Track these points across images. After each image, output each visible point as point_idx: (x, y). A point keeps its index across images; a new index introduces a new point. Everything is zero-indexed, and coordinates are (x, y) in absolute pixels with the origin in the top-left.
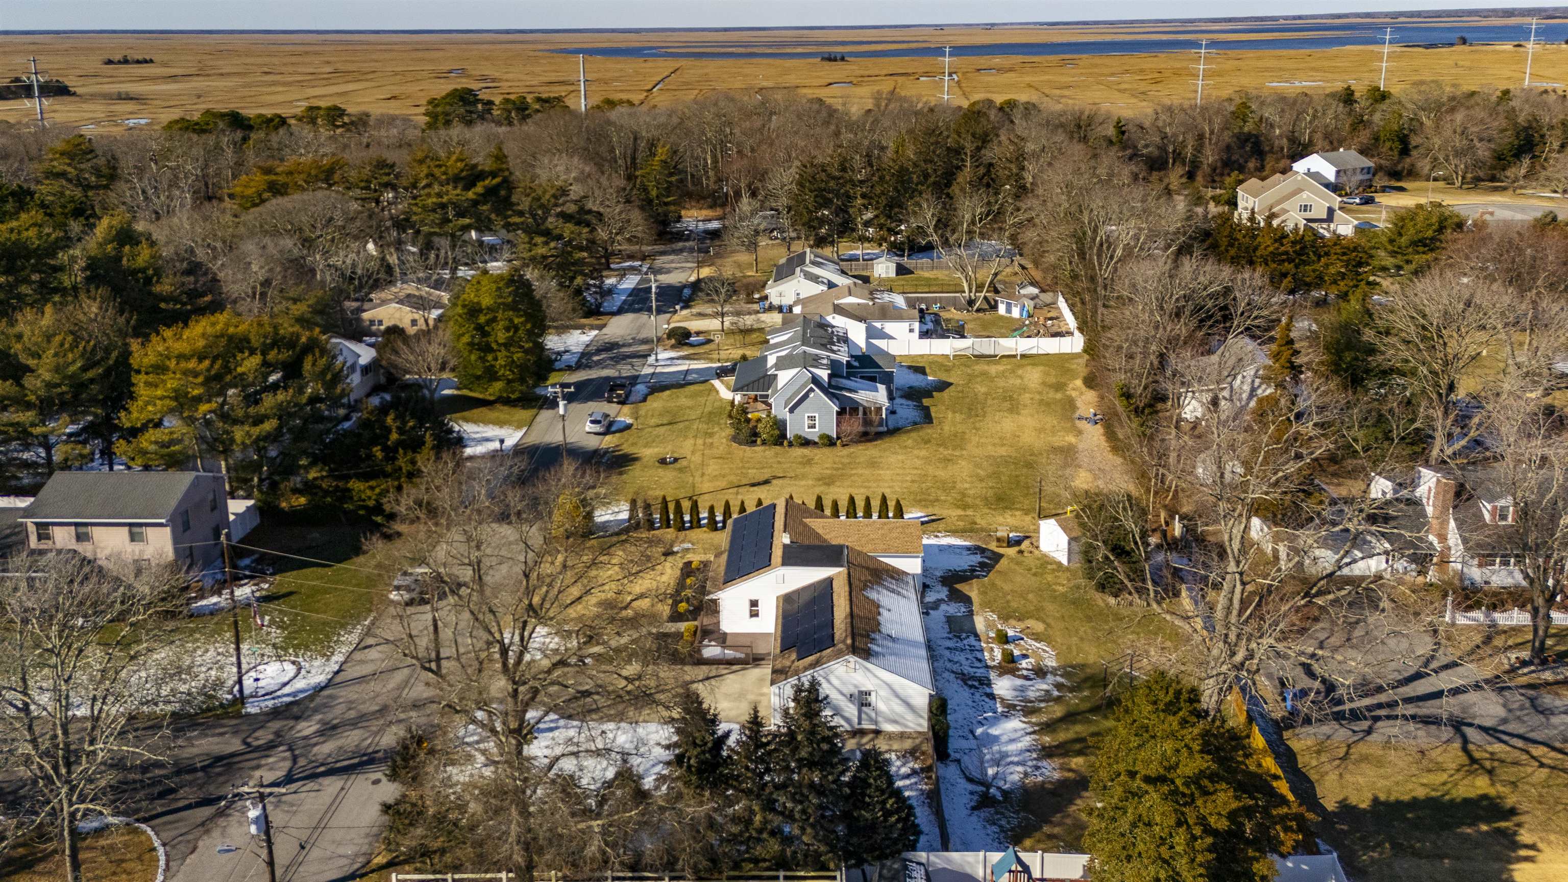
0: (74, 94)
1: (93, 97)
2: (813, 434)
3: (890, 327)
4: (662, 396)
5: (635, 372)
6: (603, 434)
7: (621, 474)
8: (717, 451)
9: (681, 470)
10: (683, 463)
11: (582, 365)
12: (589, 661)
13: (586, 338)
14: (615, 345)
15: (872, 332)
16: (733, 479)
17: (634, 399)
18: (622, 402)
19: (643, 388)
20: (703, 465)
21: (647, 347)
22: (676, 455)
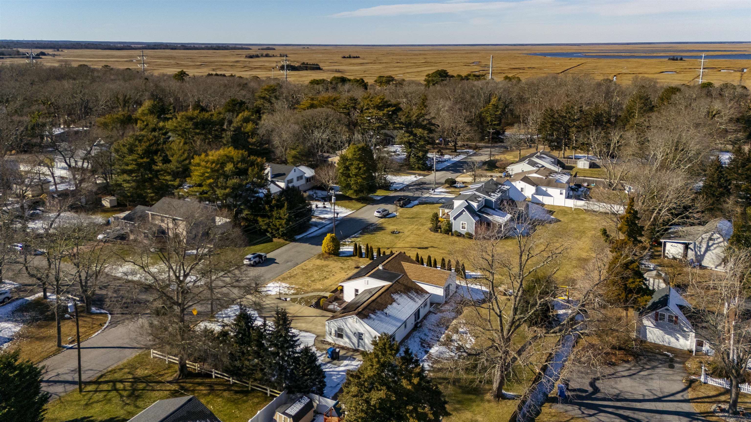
0: (322, 69)
1: (328, 70)
2: (463, 231)
3: (550, 191)
4: (422, 206)
5: (420, 195)
6: (381, 218)
7: (372, 234)
8: (419, 232)
9: (397, 237)
10: (401, 234)
11: (402, 190)
12: (288, 299)
13: (415, 179)
14: (425, 183)
15: (538, 192)
16: (414, 244)
17: (408, 206)
18: (402, 207)
19: (416, 202)
20: (407, 236)
21: (436, 186)
22: (401, 231)
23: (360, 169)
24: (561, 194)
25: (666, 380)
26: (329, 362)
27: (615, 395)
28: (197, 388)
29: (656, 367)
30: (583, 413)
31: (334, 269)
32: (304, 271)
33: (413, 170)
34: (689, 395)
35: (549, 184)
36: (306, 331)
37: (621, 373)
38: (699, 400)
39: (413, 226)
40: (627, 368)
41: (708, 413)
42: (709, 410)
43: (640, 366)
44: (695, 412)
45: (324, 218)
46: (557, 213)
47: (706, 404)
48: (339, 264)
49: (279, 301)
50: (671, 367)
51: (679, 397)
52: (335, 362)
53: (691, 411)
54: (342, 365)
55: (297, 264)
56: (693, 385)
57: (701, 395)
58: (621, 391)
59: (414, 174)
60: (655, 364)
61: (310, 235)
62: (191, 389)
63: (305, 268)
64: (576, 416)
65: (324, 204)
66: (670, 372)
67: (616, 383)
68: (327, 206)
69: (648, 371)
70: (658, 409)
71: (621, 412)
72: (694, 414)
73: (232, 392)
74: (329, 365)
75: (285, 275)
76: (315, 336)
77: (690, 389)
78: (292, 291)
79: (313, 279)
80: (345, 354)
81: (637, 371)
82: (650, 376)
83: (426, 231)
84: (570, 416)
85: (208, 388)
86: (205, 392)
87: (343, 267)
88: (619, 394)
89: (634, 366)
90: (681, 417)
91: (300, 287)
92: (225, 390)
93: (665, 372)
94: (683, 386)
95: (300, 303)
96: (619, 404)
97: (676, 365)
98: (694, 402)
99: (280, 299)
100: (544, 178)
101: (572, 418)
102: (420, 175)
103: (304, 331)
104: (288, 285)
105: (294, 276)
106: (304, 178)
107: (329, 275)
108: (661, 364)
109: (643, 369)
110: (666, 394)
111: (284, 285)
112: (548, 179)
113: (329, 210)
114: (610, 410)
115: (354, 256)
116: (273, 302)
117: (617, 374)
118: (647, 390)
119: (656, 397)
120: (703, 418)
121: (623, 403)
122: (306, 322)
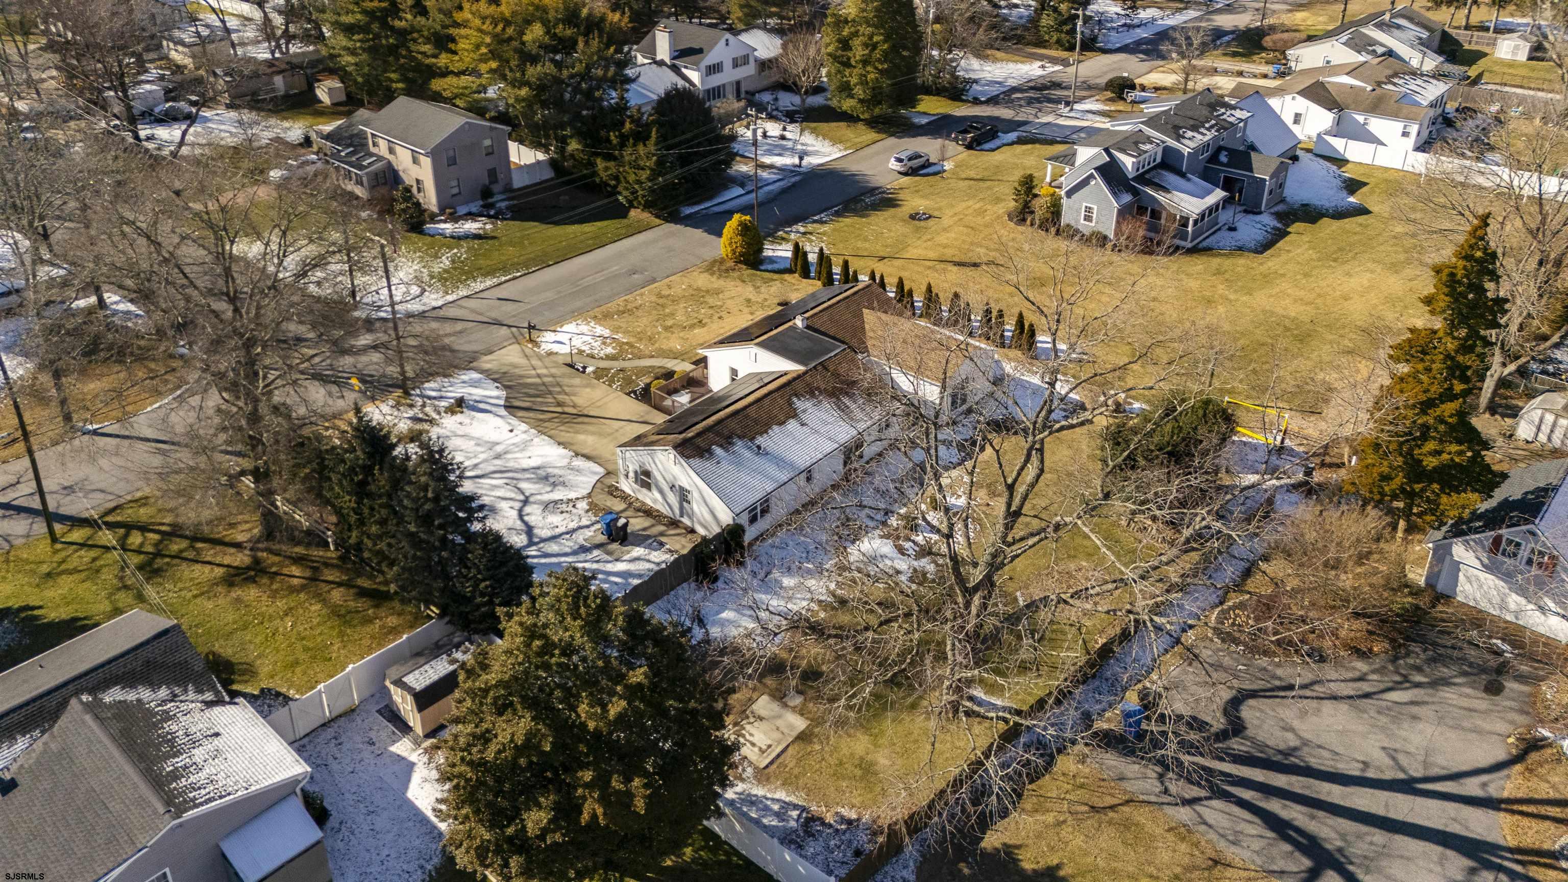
2: (1085, 227)
3: (1378, 125)
4: (1019, 149)
5: (1031, 118)
6: (905, 174)
7: (862, 216)
8: (979, 220)
9: (917, 229)
10: (931, 222)
11: (993, 100)
12: (590, 370)
13: (1040, 72)
14: (1057, 85)
15: (1341, 129)
16: (949, 253)
17: (987, 146)
18: (969, 147)
19: (1013, 136)
20: (945, 230)
21: (1084, 93)
22: (936, 214)
23: (874, 47)
24: (1405, 134)
25: (1457, 727)
26: (598, 546)
27: (1280, 752)
28: (285, 571)
29: (1445, 682)
30: (1166, 791)
31: (729, 302)
32: (661, 301)
33: (1045, 47)
34: (1509, 785)
35: (1377, 107)
36: (588, 457)
37: (1332, 685)
38: (1531, 809)
39: (971, 203)
40: (1357, 674)
41: (1539, 853)
42: (1546, 846)
43: (1397, 672)
44: (1502, 842)
45: (771, 167)
46: (1372, 192)
47: (1547, 823)
48: (748, 291)
49: (569, 370)
50: (1494, 689)
51: (1471, 787)
52: (615, 546)
53: (1489, 839)
54: (626, 557)
55: (654, 281)
56: (1534, 756)
57: (1544, 791)
58: (1306, 743)
59: (1041, 58)
60: (1445, 672)
61: (717, 209)
62: (274, 569)
63: (665, 292)
64: (1142, 797)
65: (784, 129)
66: (1482, 702)
67: (1303, 714)
68: (788, 135)
69: (1416, 691)
70: (1392, 815)
71: (1275, 806)
72: (1494, 848)
73: (352, 591)
74: (596, 553)
75: (612, 306)
76: (601, 470)
77: (1518, 768)
78: (609, 350)
79: (670, 323)
80: (645, 529)
81: (1382, 686)
82: (1415, 710)
83: (998, 217)
84: (1125, 792)
85: (308, 573)
86: (296, 581)
87: (753, 299)
88: (1295, 749)
89: (1380, 671)
90: (1450, 853)
91: (632, 340)
92: (340, 584)
93: (1465, 702)
94: (1501, 755)
95: (611, 383)
96: (1280, 780)
97: (1511, 686)
98: (1513, 812)
99: (571, 366)
100: (1369, 88)
101: (1128, 802)
102: (1054, 61)
103: (584, 456)
104: (607, 333)
105: (630, 312)
106: (752, 60)
107: (711, 316)
108: (1465, 674)
109: (1405, 683)
110: (1435, 771)
111: (600, 330)
112: (1379, 91)
113: (790, 144)
114: (1247, 795)
115: (790, 271)
116: (553, 371)
117: (1316, 687)
118: (1384, 748)
119: (1402, 776)
120: (1518, 868)
121: (1294, 778)
122: (600, 434)
